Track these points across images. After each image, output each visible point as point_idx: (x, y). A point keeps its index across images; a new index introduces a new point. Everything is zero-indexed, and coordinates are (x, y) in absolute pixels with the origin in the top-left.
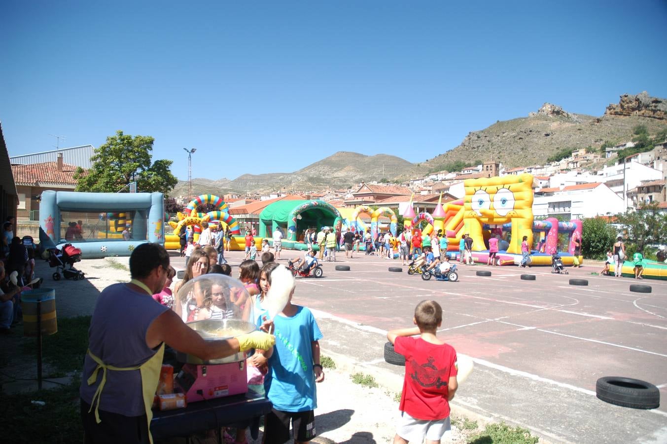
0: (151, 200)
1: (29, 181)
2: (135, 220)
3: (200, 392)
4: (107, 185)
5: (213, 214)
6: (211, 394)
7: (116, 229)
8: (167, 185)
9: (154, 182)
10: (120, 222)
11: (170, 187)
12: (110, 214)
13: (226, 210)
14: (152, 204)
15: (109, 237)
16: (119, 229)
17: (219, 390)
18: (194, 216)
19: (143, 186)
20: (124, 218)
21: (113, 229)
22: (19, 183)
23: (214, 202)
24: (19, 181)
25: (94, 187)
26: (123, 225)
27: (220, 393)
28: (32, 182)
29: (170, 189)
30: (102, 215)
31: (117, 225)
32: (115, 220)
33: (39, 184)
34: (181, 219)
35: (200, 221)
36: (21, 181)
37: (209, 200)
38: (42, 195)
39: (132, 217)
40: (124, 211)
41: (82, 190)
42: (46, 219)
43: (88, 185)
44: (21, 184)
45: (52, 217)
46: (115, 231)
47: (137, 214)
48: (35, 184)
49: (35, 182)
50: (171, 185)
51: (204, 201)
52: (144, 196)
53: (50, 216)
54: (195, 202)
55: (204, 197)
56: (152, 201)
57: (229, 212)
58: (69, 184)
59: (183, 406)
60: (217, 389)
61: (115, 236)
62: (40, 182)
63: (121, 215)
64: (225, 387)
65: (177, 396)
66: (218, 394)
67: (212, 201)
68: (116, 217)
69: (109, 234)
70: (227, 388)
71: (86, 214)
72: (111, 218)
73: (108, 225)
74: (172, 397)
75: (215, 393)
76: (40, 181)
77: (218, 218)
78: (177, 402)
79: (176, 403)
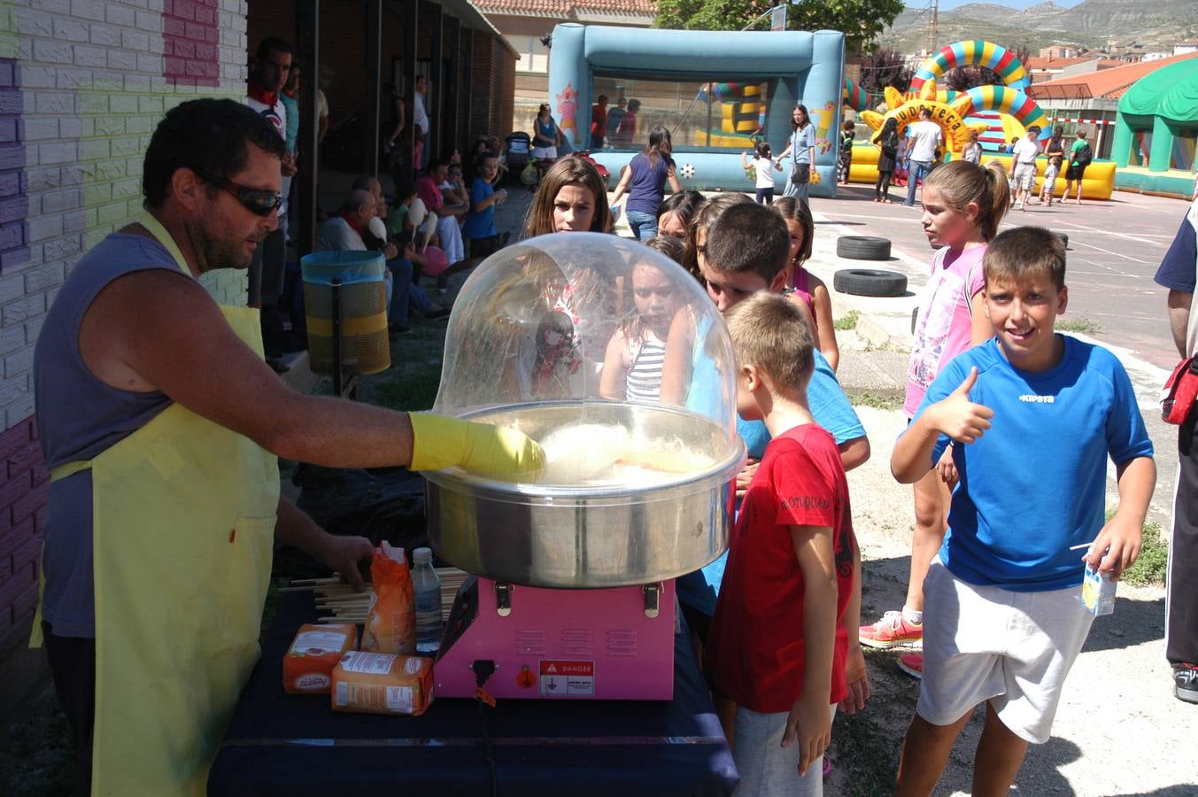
0: (812, 50)
1: (556, 7)
2: (775, 101)
3: (484, 669)
4: (725, 14)
5: (984, 92)
6: (528, 681)
7: (735, 125)
8: (876, 16)
9: (838, 8)
10: (746, 108)
11: (881, 21)
12: (719, 87)
13: (1022, 85)
14: (814, 61)
15: (713, 144)
16: (743, 125)
17: (560, 672)
18: (930, 99)
19: (814, 19)
20: (754, 98)
21: (727, 123)
22: (535, 11)
23: (992, 61)
24: (534, 7)
25: (693, 21)
26: (753, 116)
27: (562, 686)
28: (562, 8)
29: (880, 28)
30: (705, 88)
31: (738, 117)
32: (734, 102)
33: (578, 14)
34: (893, 105)
35: (943, 111)
36: (540, 7)
37: (978, 56)
38: (554, 35)
39: (770, 95)
40: (754, 79)
41: (667, 24)
42: (560, 93)
43: (681, 15)
44: (539, 15)
45: (574, 88)
46: (732, 130)
47: (781, 87)
48: (567, 13)
49: (568, 8)
50: (885, 15)
51: (964, 57)
52: (797, 40)
53: (569, 86)
54: (938, 62)
55: (963, 48)
56: (814, 51)
57: (1028, 90)
58: (642, 13)
59: (410, 710)
60: (552, 669)
61: (726, 142)
62: (578, 8)
63: (749, 90)
64: (584, 668)
65: (397, 668)
66: (552, 686)
67: (987, 59)
68: (735, 95)
69: (713, 136)
70: (590, 674)
71: (679, 86)
72: (725, 97)
73: (713, 115)
74: (374, 670)
75: (544, 680)
76: (580, 6)
77: (997, 104)
78: (389, 690)
79: (383, 692)
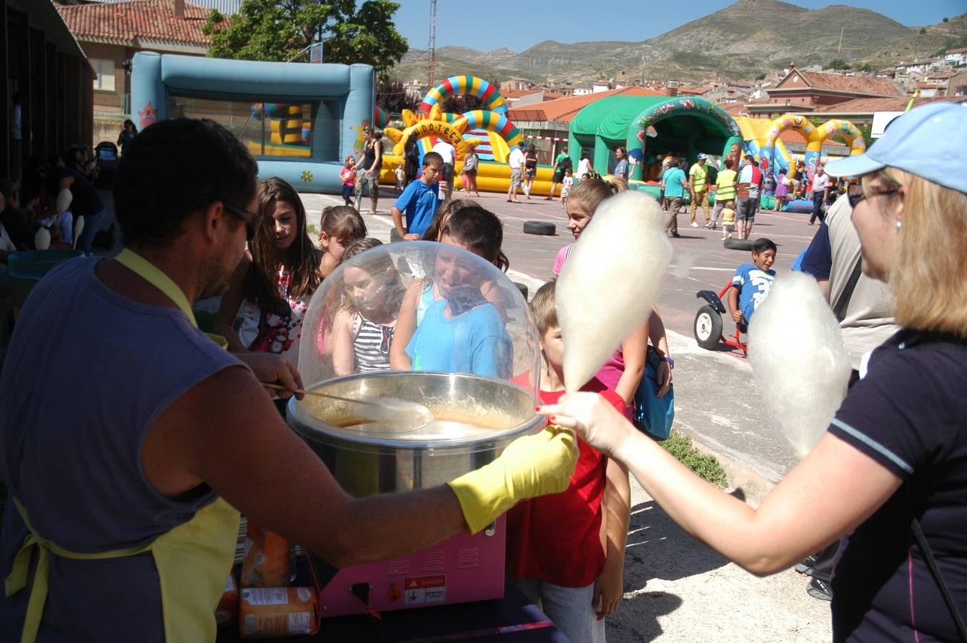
0: (349, 79)
1: (121, 36)
2: (317, 120)
3: (361, 590)
4: (268, 48)
5: (475, 115)
6: (395, 597)
7: (283, 138)
8: (387, 54)
9: (359, 46)
10: (291, 124)
11: (391, 58)
12: (270, 106)
13: (502, 110)
14: (352, 88)
15: (267, 153)
16: (289, 138)
17: (419, 586)
18: (436, 119)
19: (339, 54)
20: (297, 116)
21: (276, 136)
22: (102, 37)
23: (479, 91)
24: (101, 34)
25: (243, 52)
26: (297, 131)
27: (420, 596)
28: (126, 37)
29: (391, 63)
30: (258, 107)
31: (284, 131)
32: (281, 119)
33: (140, 41)
34: (409, 124)
35: (447, 129)
36: (106, 35)
37: (469, 87)
39: (314, 115)
40: (298, 101)
41: (220, 54)
42: (142, 111)
43: (231, 46)
44: (106, 42)
45: (154, 106)
46: (280, 141)
47: (322, 109)
48: (132, 41)
49: (132, 37)
50: (393, 53)
51: (459, 88)
52: (335, 71)
53: (150, 104)
54: (439, 91)
55: (458, 80)
56: (351, 81)
57: (507, 114)
58: (196, 44)
59: (308, 631)
60: (414, 584)
61: (278, 151)
62: (140, 38)
63: (293, 110)
64: (438, 581)
65: (293, 598)
66: (414, 598)
67: (475, 90)
68: (282, 114)
69: (267, 147)
70: (442, 585)
71: (230, 105)
72: (274, 115)
73: (266, 130)
74: (276, 602)
75: (408, 593)
76: (142, 36)
77: (486, 124)
78: (291, 617)
79: (286, 619)
